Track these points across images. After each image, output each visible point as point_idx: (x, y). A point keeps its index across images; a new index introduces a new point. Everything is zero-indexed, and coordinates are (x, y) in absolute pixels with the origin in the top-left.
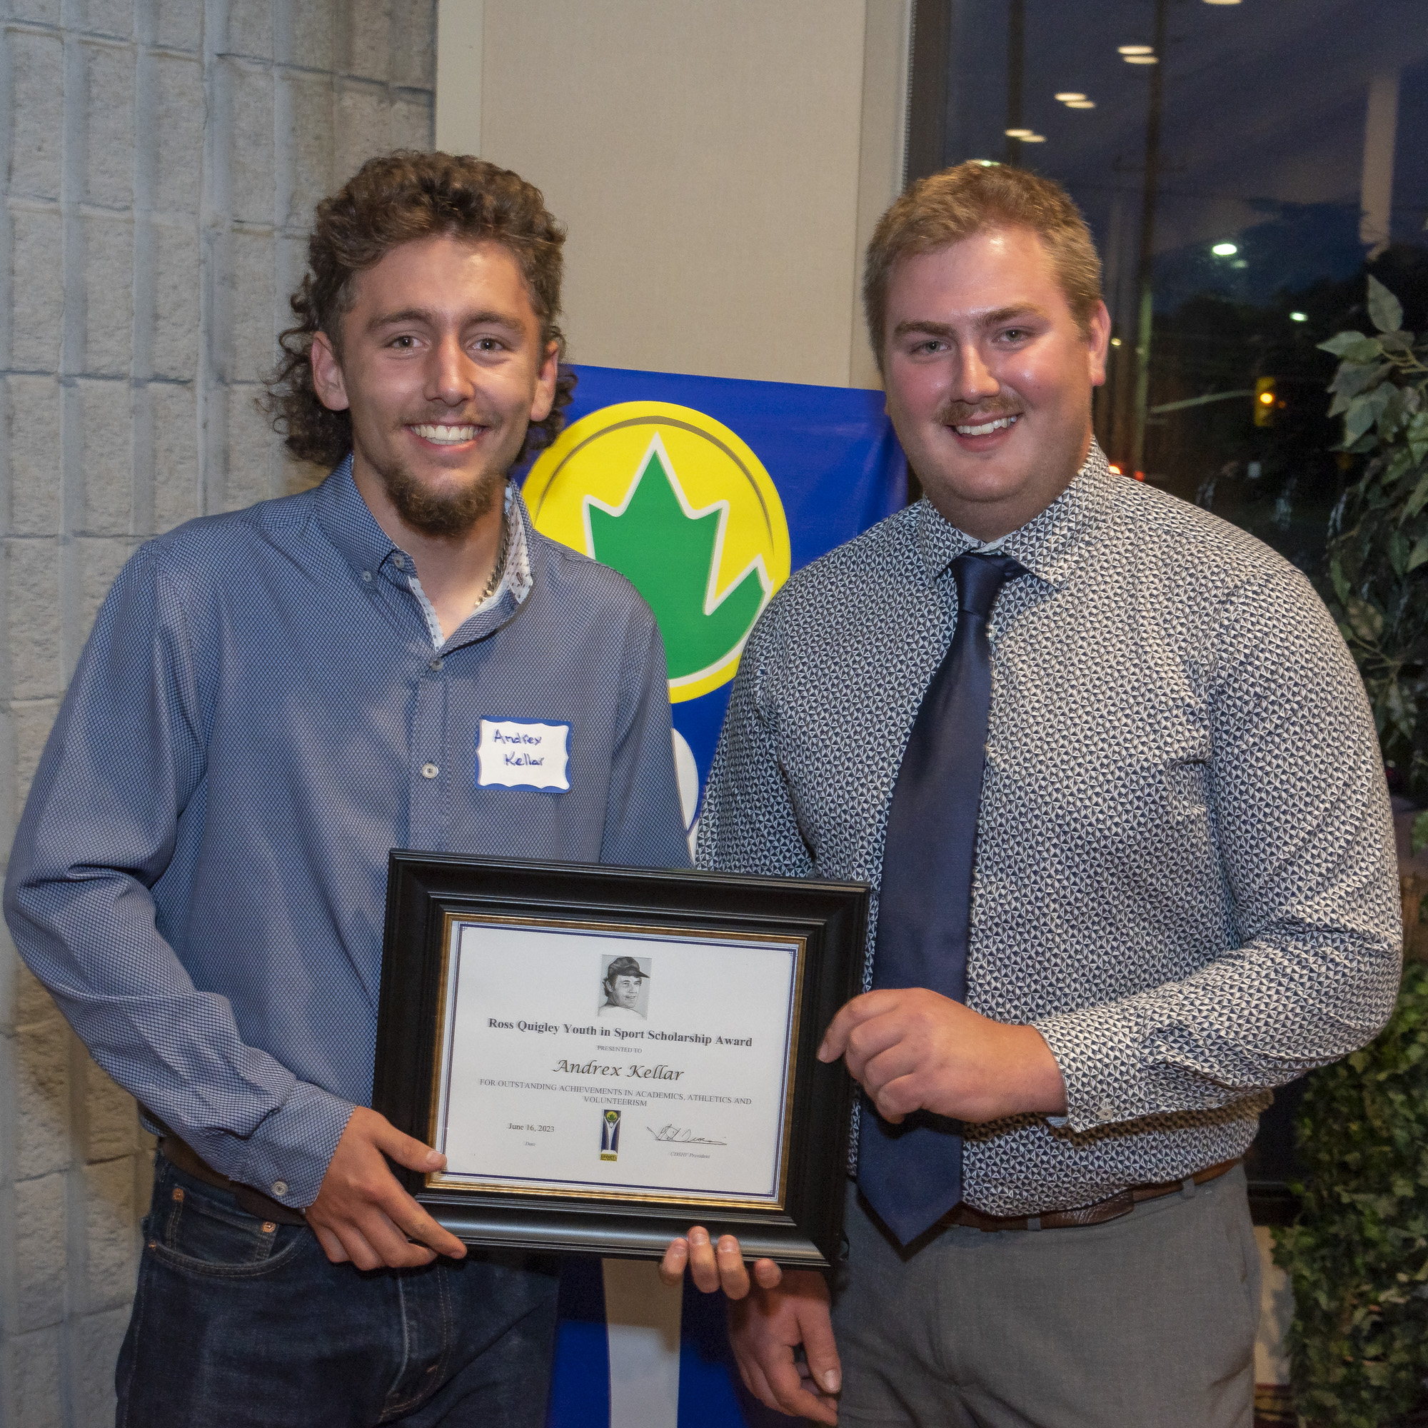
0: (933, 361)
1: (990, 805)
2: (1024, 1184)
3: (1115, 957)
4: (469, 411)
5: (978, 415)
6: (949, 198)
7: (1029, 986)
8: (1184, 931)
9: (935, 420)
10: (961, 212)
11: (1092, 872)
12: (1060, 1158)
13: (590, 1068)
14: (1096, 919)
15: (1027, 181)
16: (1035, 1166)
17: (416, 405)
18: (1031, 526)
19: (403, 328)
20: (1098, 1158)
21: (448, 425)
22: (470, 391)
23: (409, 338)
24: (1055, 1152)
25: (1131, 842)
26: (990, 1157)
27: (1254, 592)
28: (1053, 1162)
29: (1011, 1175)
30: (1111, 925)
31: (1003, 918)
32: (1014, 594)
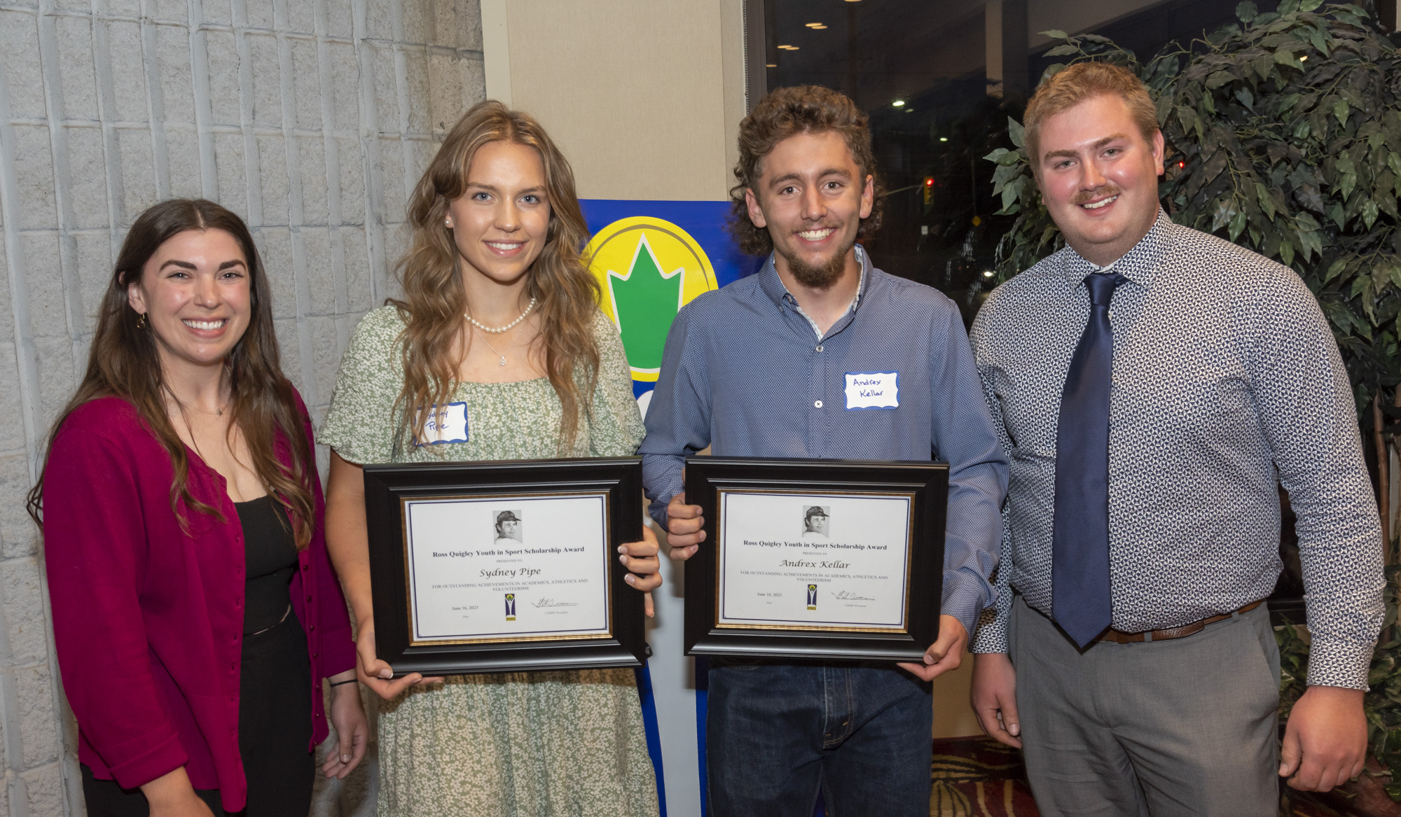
0: (1069, 171)
1: (1116, 408)
2: (1143, 613)
3: (1191, 488)
4: (825, 221)
5: (1096, 197)
6: (1069, 83)
7: (1142, 505)
8: (1228, 472)
9: (1071, 202)
10: (1077, 89)
11: (1176, 442)
12: (1163, 598)
13: (799, 564)
14: (1180, 468)
15: (1111, 69)
16: (1149, 603)
17: (799, 222)
18: (1128, 255)
19: (787, 183)
20: (1184, 598)
21: (816, 230)
22: (824, 211)
23: (791, 188)
24: (1160, 595)
25: (1199, 424)
26: (1123, 599)
27: (1266, 282)
28: (1159, 601)
29: (1136, 608)
30: (1188, 470)
31: (1126, 469)
32: (1121, 293)
